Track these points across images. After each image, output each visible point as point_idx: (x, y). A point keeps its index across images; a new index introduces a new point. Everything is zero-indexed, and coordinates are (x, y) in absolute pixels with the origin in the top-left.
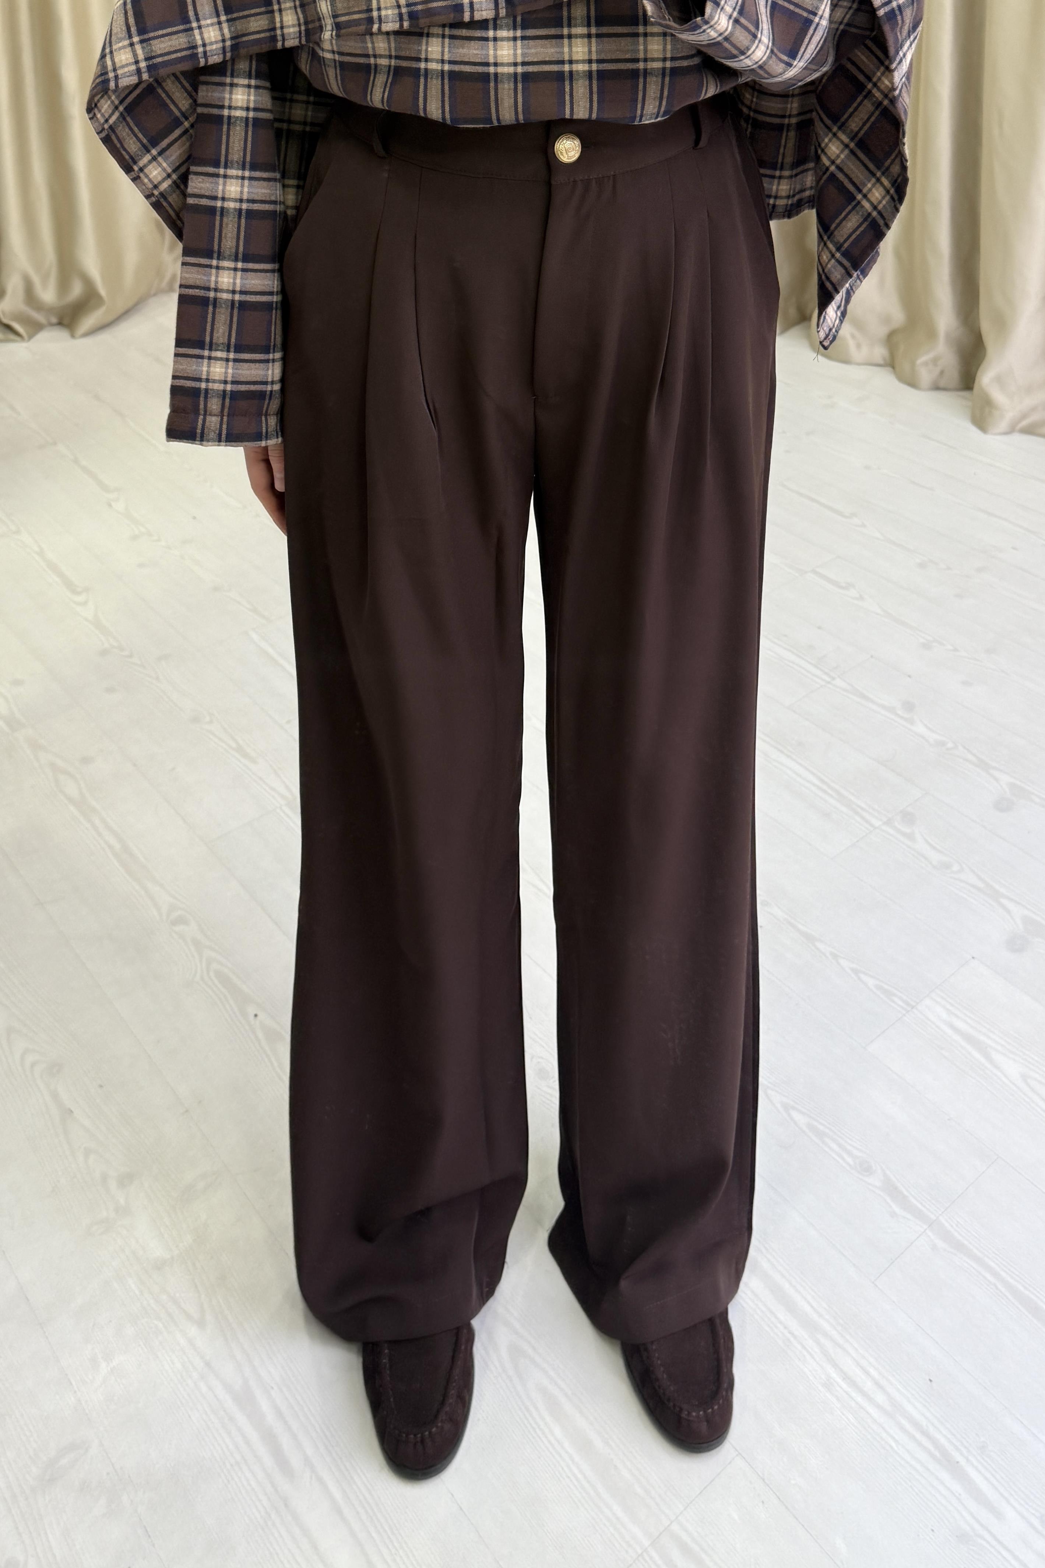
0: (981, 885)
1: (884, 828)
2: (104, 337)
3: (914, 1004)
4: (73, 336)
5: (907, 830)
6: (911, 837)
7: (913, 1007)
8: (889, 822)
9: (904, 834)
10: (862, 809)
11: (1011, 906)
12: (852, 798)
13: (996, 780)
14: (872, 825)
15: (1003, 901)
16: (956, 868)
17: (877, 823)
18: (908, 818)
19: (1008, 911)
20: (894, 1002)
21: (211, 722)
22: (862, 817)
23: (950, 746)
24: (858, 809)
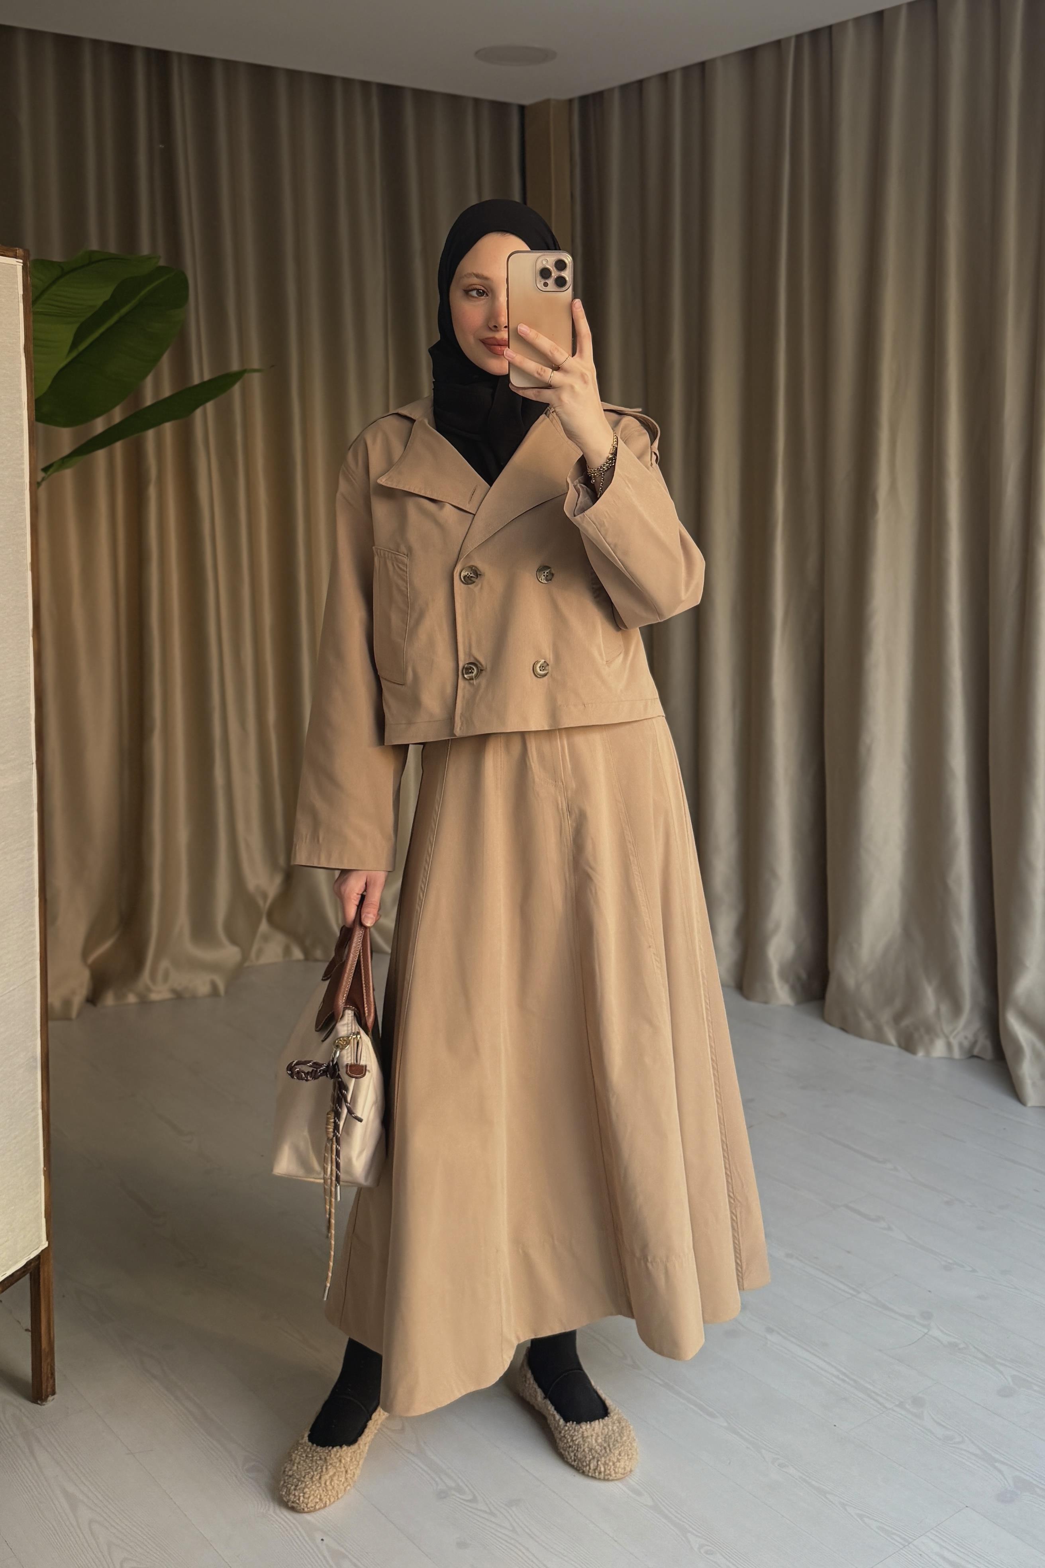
0: (978, 1452)
1: (896, 1409)
3: (910, 1540)
5: (917, 1412)
6: (919, 1416)
7: (910, 1543)
8: (901, 1405)
9: (914, 1414)
10: (878, 1395)
11: (1004, 1468)
12: (867, 1385)
13: (1001, 1372)
14: (885, 1407)
15: (997, 1464)
16: (957, 1439)
17: (890, 1406)
18: (919, 1401)
19: (1002, 1474)
22: (877, 1401)
23: (962, 1346)
24: (873, 1394)
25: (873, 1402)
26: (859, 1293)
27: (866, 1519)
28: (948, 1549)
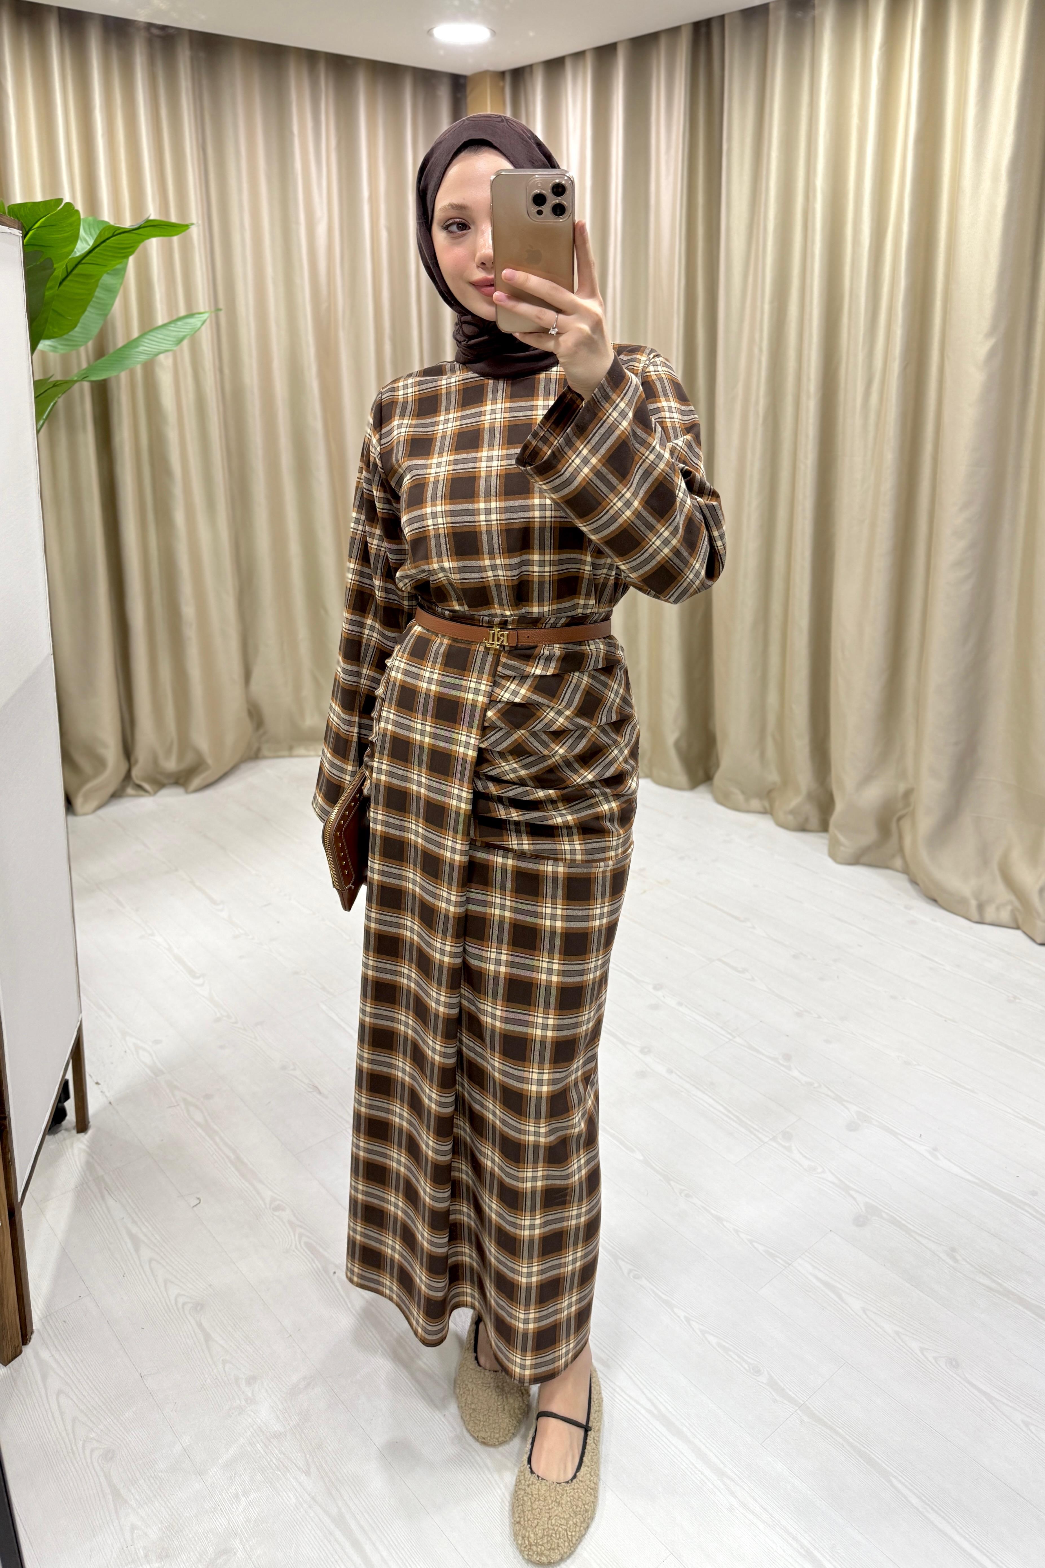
0: (836, 1181)
1: (771, 1142)
2: (209, 793)
3: (790, 1262)
4: (187, 792)
5: (786, 1144)
6: (788, 1148)
7: (789, 1264)
8: (774, 1139)
9: (784, 1147)
10: (756, 1130)
11: (856, 1195)
12: (749, 1123)
13: (848, 1109)
14: (762, 1141)
16: (819, 1170)
17: (766, 1140)
18: (787, 1135)
20: (776, 1261)
21: (294, 1069)
22: (755, 1135)
23: (816, 1085)
24: (752, 1129)
25: (753, 1136)
26: (734, 1037)
27: (755, 1245)
28: (819, 1270)
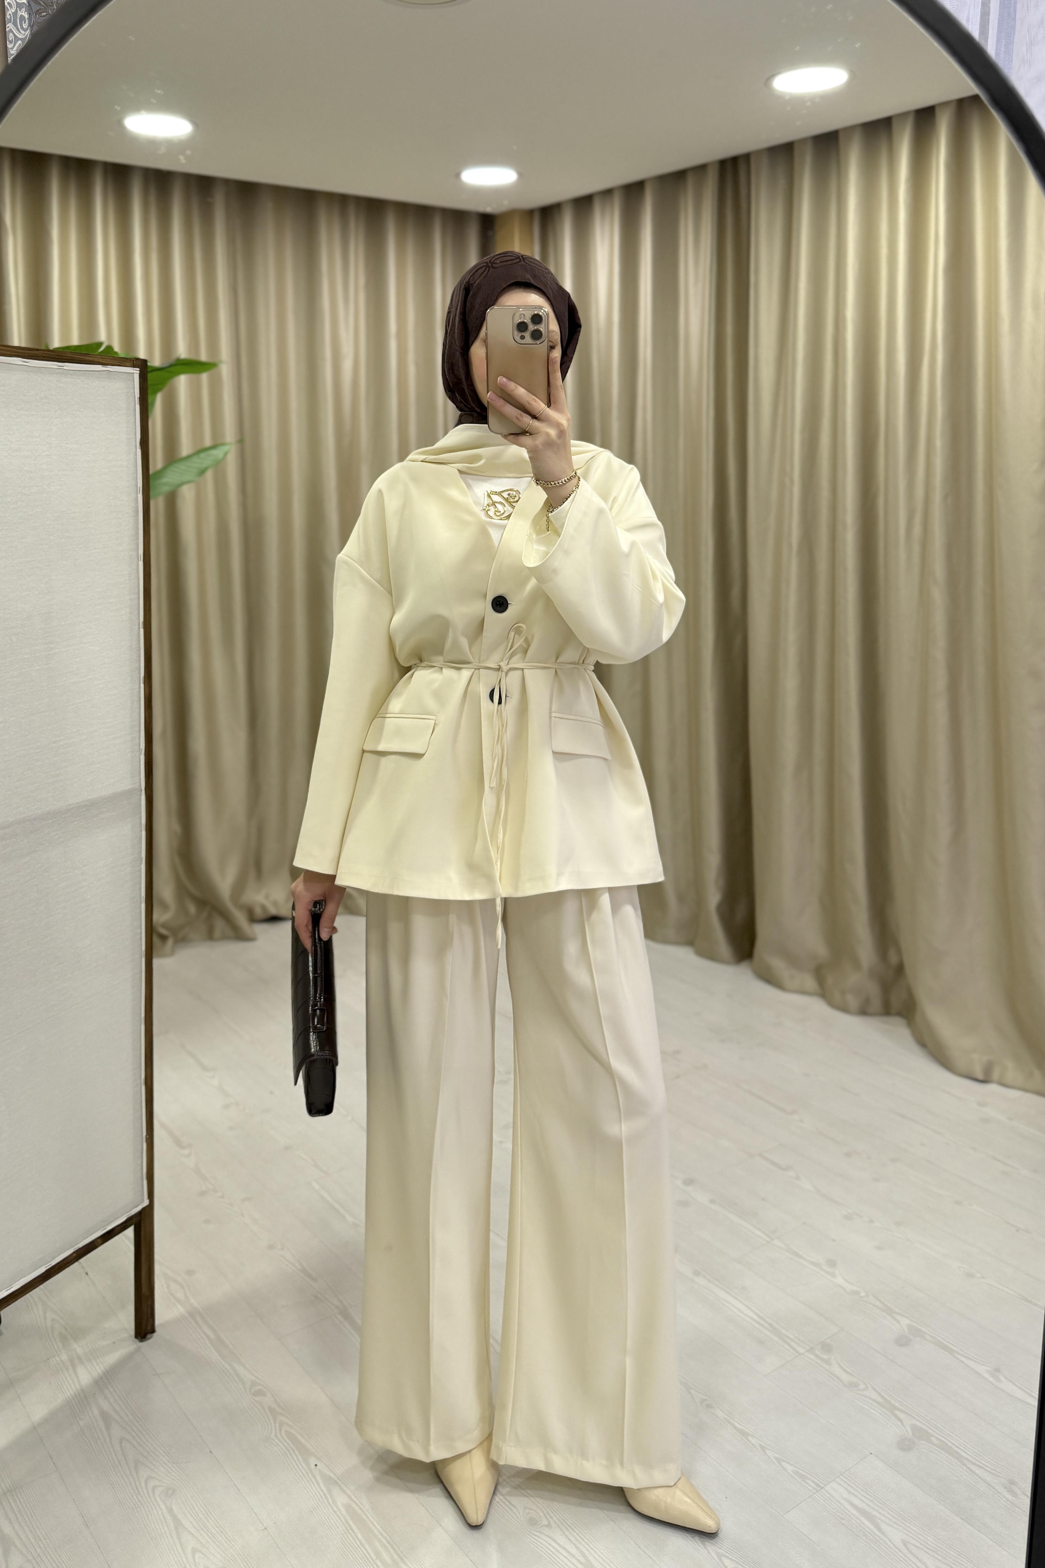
0: (880, 1399)
1: (806, 1354)
3: (823, 1486)
5: (825, 1357)
6: (828, 1362)
7: (822, 1488)
8: (811, 1350)
9: (823, 1360)
10: (791, 1340)
11: (902, 1416)
12: (783, 1331)
13: (898, 1322)
14: (797, 1352)
15: (897, 1412)
16: (862, 1386)
17: (801, 1350)
18: (826, 1347)
19: (901, 1421)
20: (807, 1483)
22: (790, 1345)
23: (863, 1294)
24: (787, 1339)
25: (787, 1346)
26: (773, 1240)
27: (784, 1464)
28: (856, 1496)
